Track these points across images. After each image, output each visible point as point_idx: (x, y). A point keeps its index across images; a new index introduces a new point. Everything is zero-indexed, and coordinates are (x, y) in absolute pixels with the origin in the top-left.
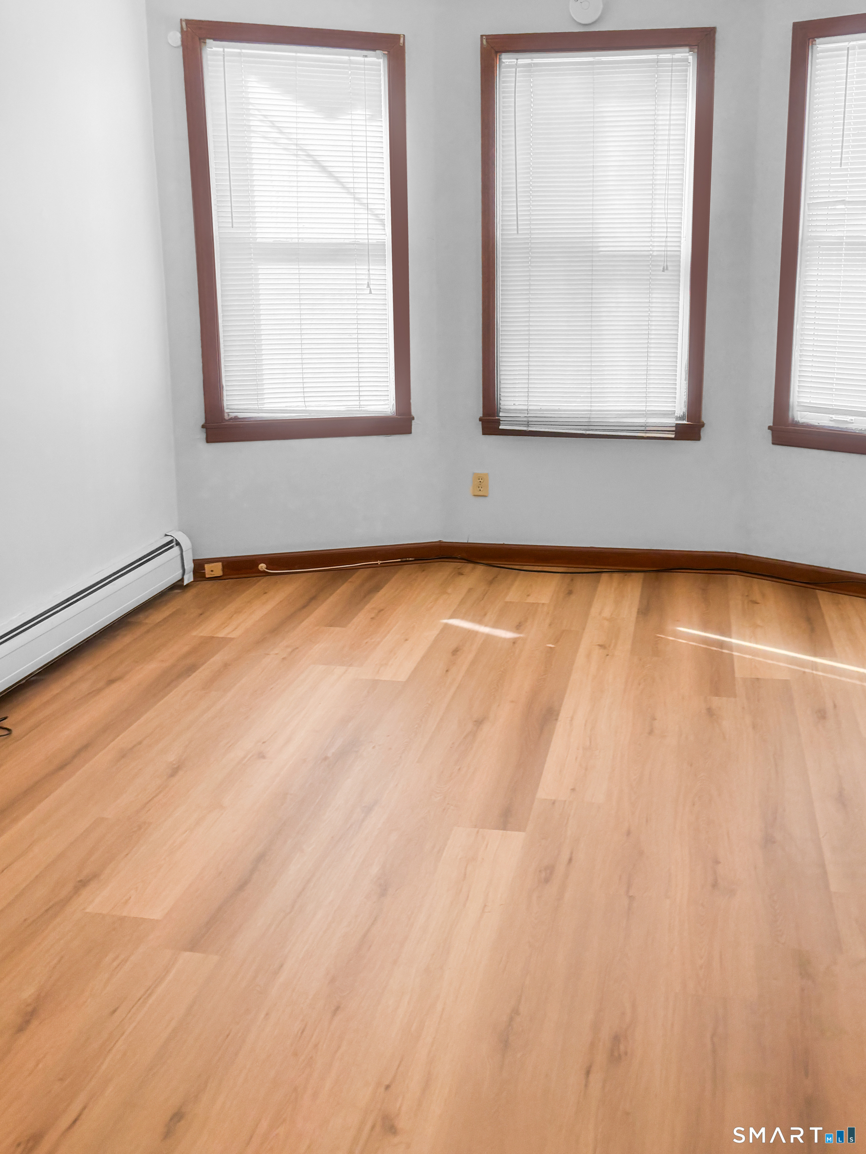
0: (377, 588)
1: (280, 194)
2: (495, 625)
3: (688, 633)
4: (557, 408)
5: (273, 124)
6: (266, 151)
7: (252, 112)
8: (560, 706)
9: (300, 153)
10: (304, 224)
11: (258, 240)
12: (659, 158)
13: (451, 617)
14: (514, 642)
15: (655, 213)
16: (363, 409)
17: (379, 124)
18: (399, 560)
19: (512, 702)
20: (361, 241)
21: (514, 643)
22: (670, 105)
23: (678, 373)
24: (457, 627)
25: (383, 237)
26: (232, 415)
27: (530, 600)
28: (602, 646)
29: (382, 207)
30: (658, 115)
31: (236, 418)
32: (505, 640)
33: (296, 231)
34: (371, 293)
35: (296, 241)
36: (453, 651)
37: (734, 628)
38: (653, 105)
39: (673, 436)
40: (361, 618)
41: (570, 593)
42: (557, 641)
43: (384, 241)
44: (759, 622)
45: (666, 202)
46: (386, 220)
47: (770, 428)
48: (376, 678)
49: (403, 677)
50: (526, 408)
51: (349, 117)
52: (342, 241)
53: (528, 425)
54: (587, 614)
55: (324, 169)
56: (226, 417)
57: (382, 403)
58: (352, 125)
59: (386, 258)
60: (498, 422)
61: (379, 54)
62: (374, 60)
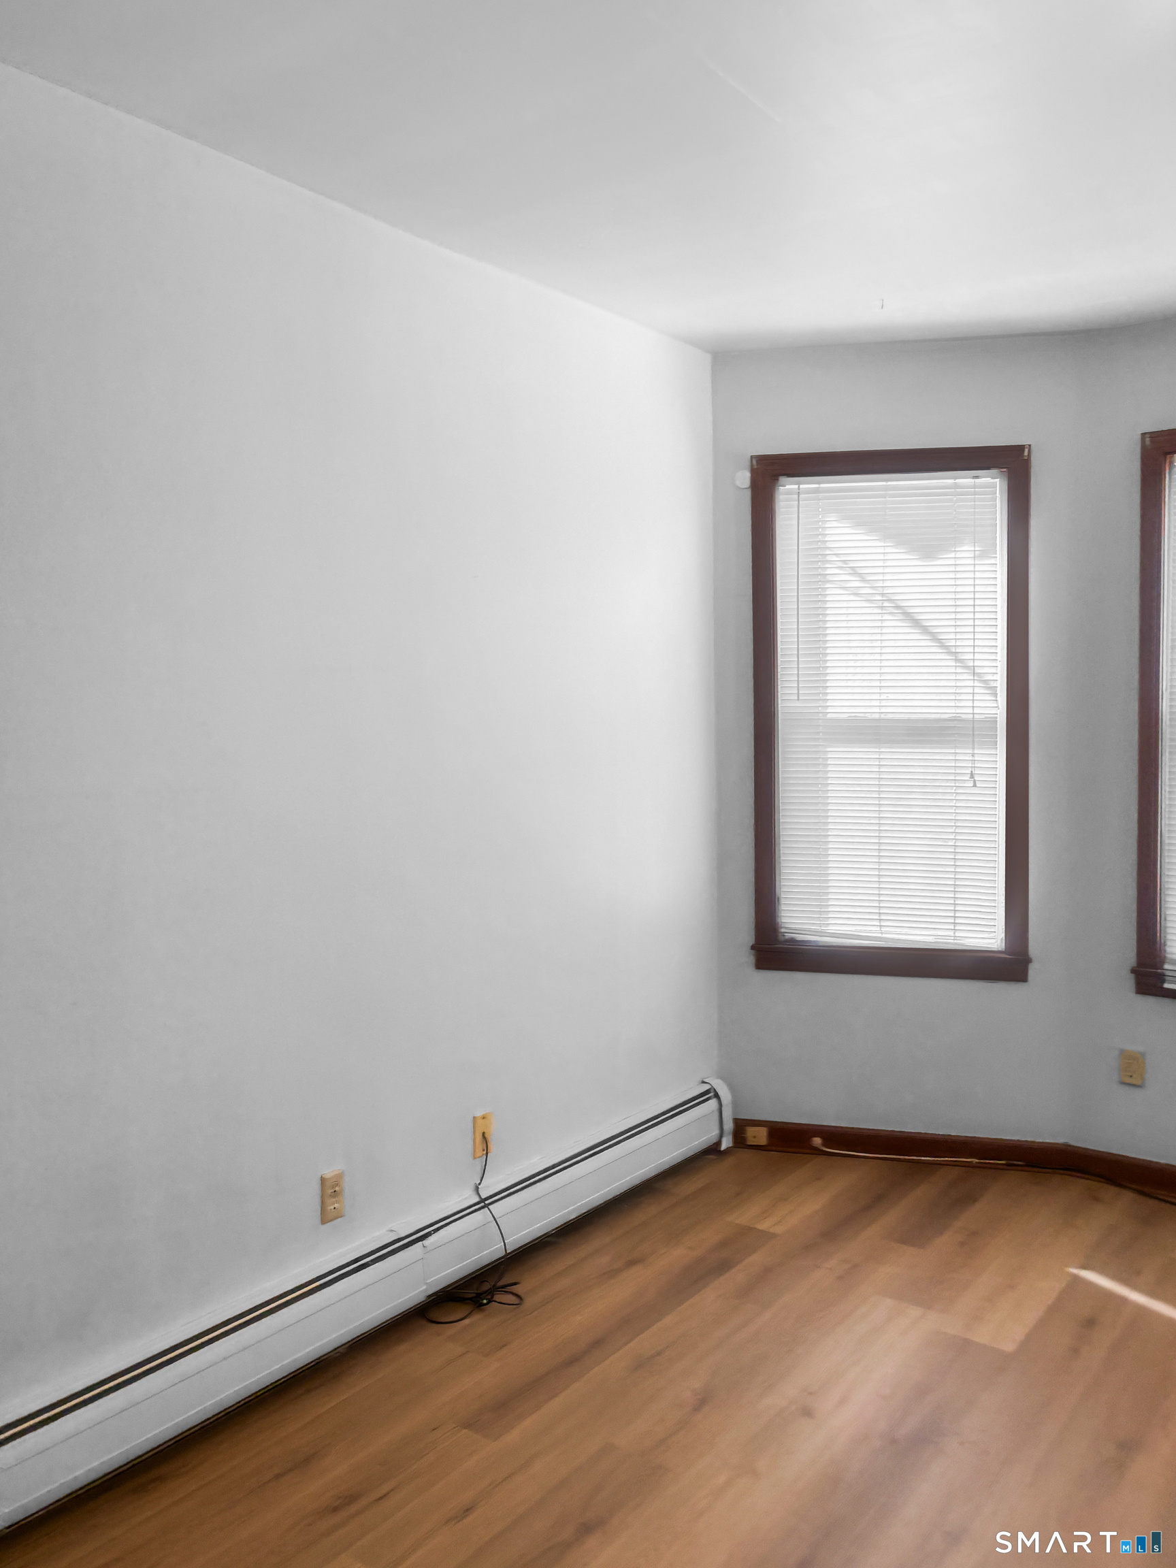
0: (970, 1199)
1: (859, 657)
5: (854, 571)
6: (844, 605)
7: (829, 558)
9: (886, 604)
10: (887, 695)
11: (829, 716)
17: (992, 561)
20: (964, 716)
25: (994, 711)
26: (788, 936)
29: (993, 670)
31: (793, 941)
33: (877, 703)
34: (975, 785)
35: (877, 716)
40: (946, 1240)
43: (995, 716)
46: (998, 689)
48: (967, 1337)
49: (1007, 1345)
51: (952, 555)
52: (937, 716)
55: (916, 623)
56: (781, 938)
57: (987, 935)
58: (955, 565)
59: (998, 740)
60: (1161, 977)
61: (994, 471)
62: (989, 480)
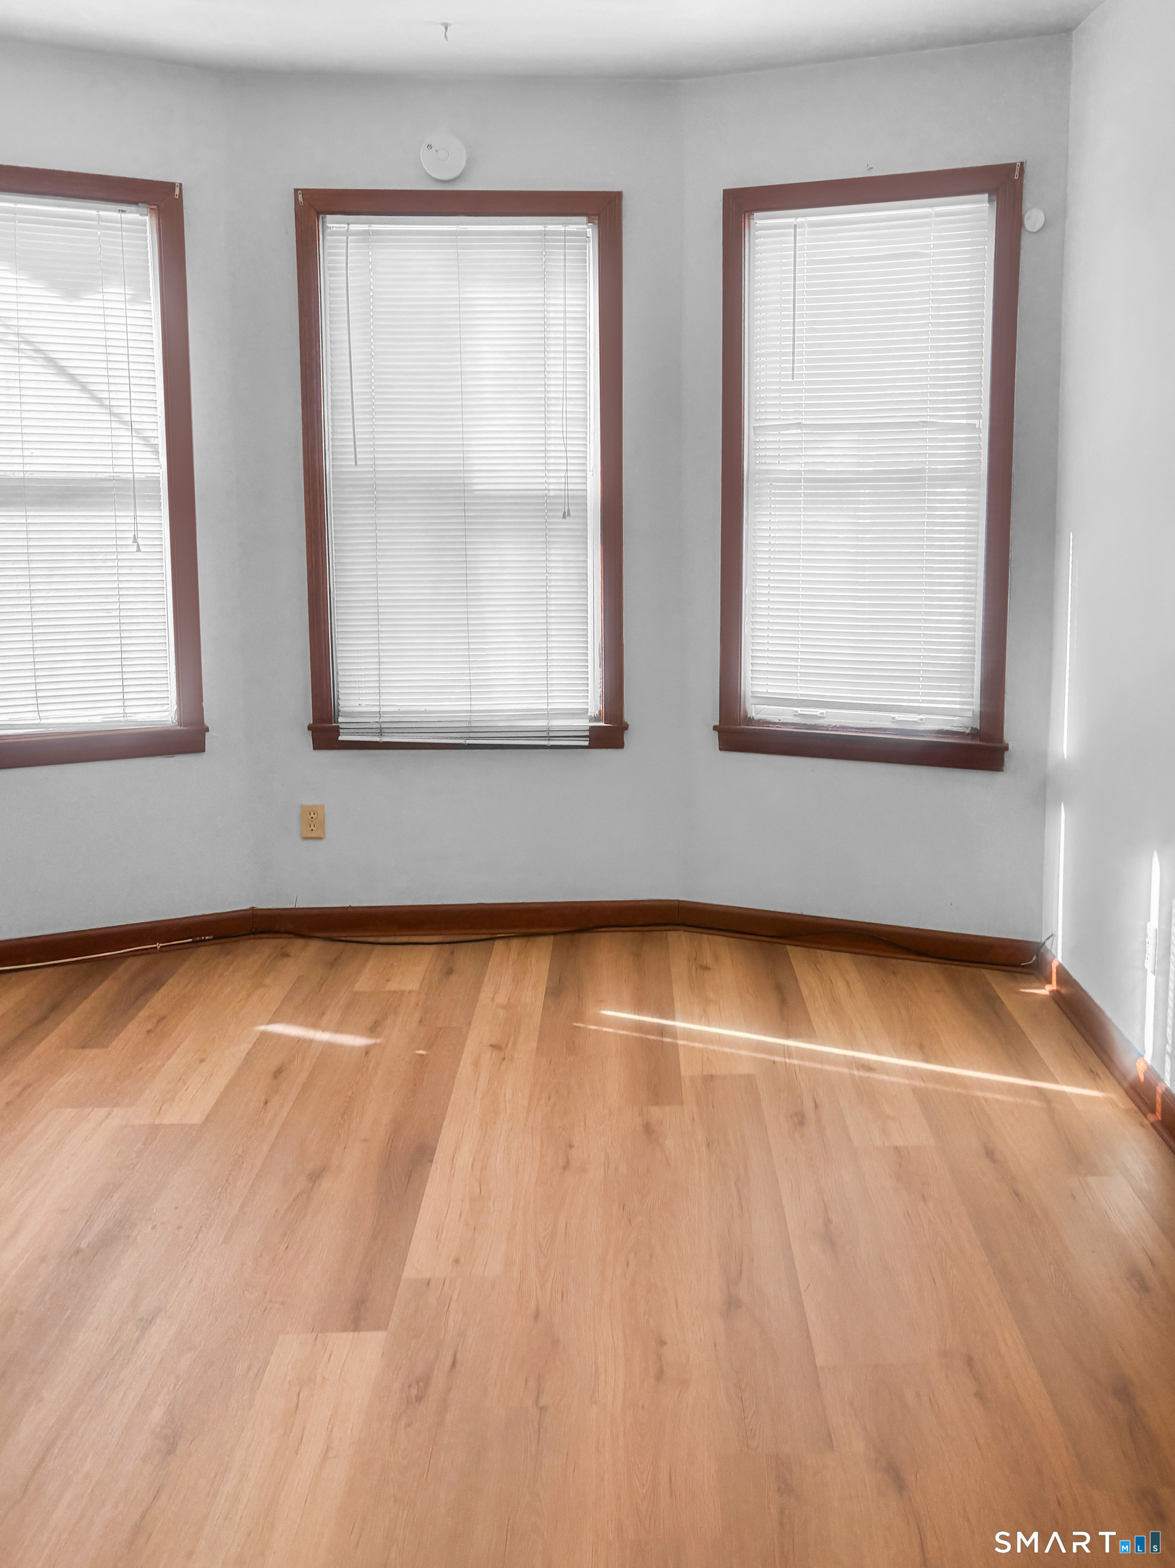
0: (156, 984)
2: (339, 1028)
3: (616, 1018)
4: (423, 709)
8: (437, 1140)
9: (23, 346)
10: (32, 451)
12: (552, 362)
13: (270, 1022)
14: (367, 1051)
15: (550, 438)
16: (129, 718)
17: (146, 307)
18: (191, 940)
19: (365, 1140)
20: (122, 476)
21: (367, 1053)
22: (565, 292)
23: (590, 658)
24: (280, 1036)
25: (156, 470)
27: (392, 986)
28: (495, 1047)
29: (153, 426)
30: (549, 305)
32: (353, 1048)
33: (20, 460)
34: (139, 550)
35: (20, 475)
36: (275, 1073)
37: (678, 1005)
38: (541, 292)
39: (587, 743)
40: (133, 1031)
41: (450, 972)
42: (429, 1047)
43: (158, 475)
44: (712, 996)
45: (564, 423)
46: (160, 446)
47: (715, 728)
48: (156, 1122)
49: (197, 1119)
50: (377, 709)
51: (100, 296)
52: (92, 476)
53: (381, 734)
54: (473, 1002)
55: (61, 371)
57: (159, 709)
58: (104, 308)
59: (160, 501)
60: (337, 730)
61: (144, 209)
62: (136, 216)
